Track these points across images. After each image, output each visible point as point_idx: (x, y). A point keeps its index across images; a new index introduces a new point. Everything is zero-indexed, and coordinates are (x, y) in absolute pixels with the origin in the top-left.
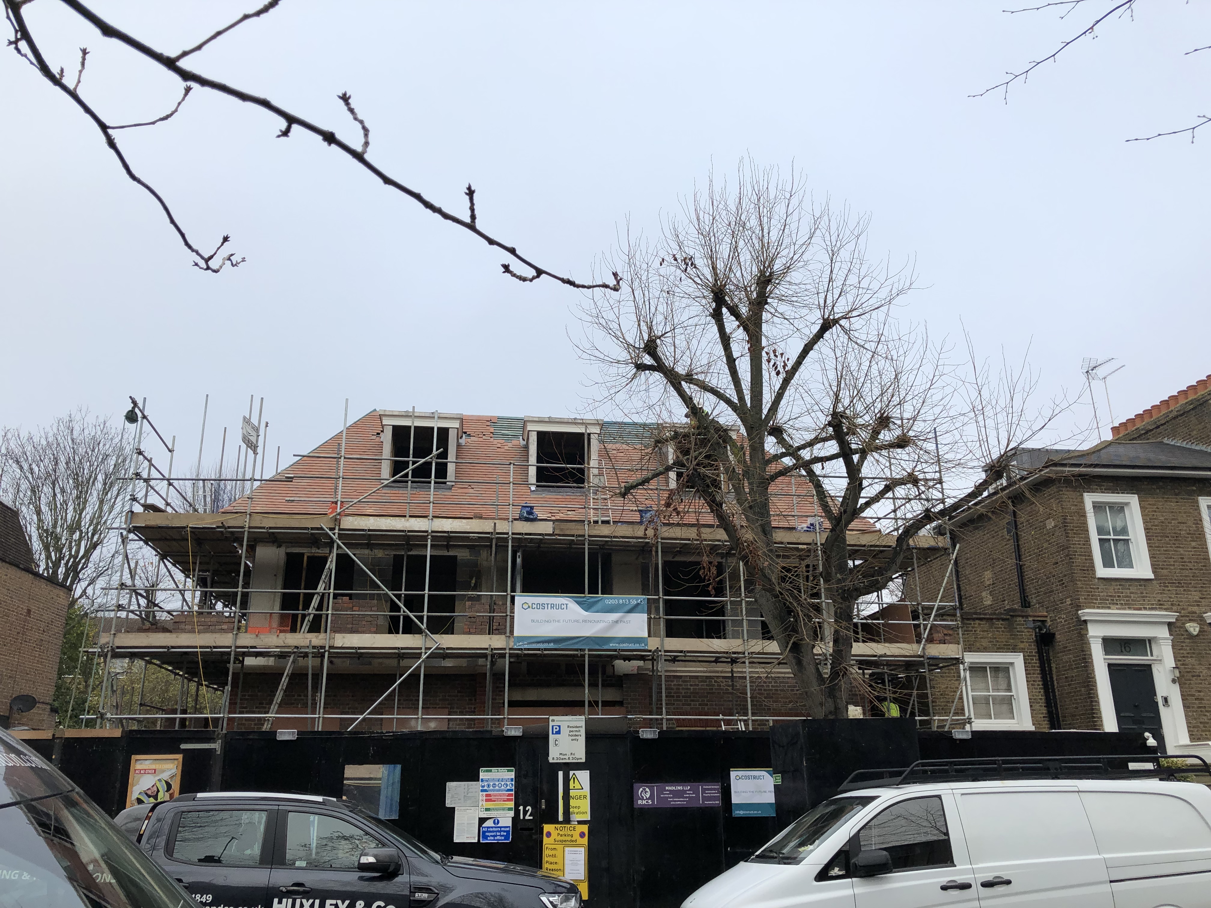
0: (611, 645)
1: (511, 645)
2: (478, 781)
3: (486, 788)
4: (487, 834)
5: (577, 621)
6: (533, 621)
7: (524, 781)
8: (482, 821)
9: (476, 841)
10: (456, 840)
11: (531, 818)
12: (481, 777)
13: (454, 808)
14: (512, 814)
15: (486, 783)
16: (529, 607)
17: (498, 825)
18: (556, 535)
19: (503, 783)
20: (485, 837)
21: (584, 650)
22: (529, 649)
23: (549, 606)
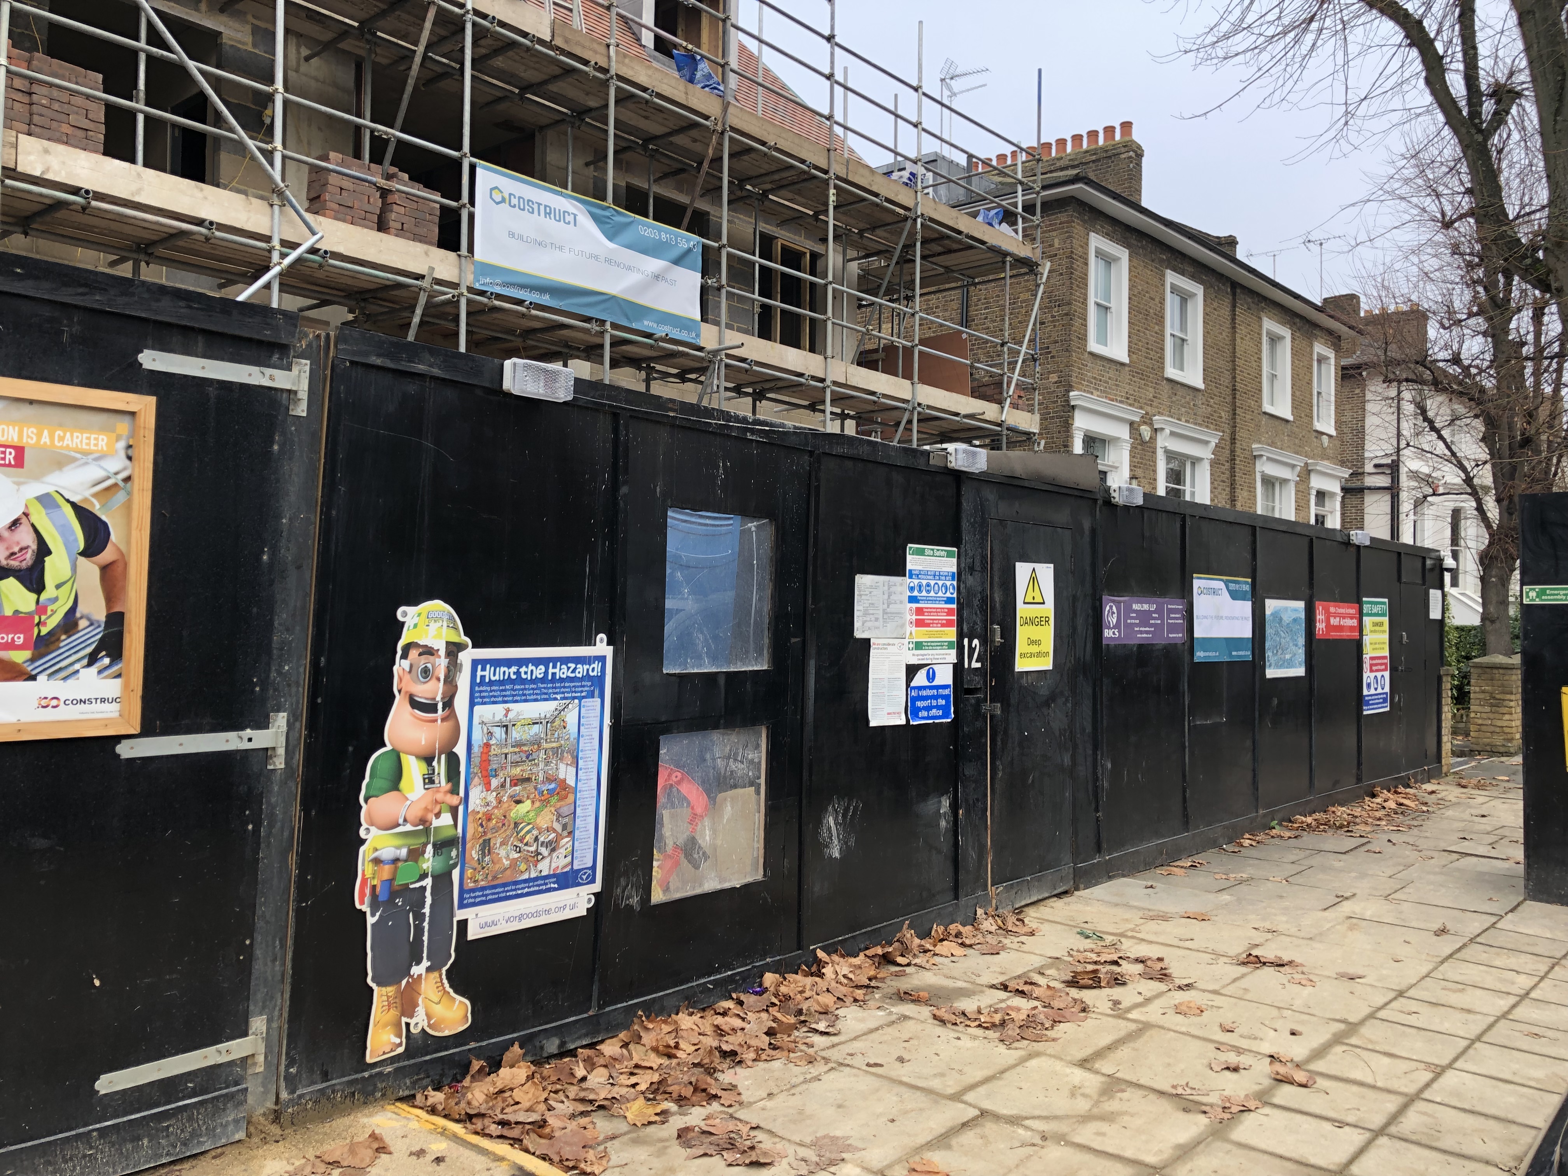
0: (646, 323)
1: (469, 279)
2: (905, 575)
3: (916, 593)
4: (919, 704)
5: (596, 257)
6: (512, 235)
7: (970, 580)
8: (912, 670)
9: (903, 721)
10: (873, 723)
11: (979, 665)
12: (909, 566)
13: (869, 640)
14: (952, 656)
15: (916, 582)
16: (503, 200)
17: (934, 683)
18: (558, 48)
19: (940, 583)
20: (915, 715)
21: (602, 322)
22: (499, 297)
23: (542, 208)
